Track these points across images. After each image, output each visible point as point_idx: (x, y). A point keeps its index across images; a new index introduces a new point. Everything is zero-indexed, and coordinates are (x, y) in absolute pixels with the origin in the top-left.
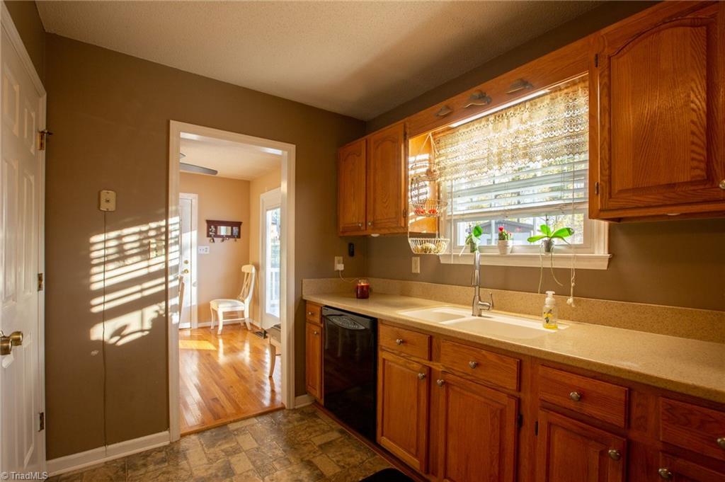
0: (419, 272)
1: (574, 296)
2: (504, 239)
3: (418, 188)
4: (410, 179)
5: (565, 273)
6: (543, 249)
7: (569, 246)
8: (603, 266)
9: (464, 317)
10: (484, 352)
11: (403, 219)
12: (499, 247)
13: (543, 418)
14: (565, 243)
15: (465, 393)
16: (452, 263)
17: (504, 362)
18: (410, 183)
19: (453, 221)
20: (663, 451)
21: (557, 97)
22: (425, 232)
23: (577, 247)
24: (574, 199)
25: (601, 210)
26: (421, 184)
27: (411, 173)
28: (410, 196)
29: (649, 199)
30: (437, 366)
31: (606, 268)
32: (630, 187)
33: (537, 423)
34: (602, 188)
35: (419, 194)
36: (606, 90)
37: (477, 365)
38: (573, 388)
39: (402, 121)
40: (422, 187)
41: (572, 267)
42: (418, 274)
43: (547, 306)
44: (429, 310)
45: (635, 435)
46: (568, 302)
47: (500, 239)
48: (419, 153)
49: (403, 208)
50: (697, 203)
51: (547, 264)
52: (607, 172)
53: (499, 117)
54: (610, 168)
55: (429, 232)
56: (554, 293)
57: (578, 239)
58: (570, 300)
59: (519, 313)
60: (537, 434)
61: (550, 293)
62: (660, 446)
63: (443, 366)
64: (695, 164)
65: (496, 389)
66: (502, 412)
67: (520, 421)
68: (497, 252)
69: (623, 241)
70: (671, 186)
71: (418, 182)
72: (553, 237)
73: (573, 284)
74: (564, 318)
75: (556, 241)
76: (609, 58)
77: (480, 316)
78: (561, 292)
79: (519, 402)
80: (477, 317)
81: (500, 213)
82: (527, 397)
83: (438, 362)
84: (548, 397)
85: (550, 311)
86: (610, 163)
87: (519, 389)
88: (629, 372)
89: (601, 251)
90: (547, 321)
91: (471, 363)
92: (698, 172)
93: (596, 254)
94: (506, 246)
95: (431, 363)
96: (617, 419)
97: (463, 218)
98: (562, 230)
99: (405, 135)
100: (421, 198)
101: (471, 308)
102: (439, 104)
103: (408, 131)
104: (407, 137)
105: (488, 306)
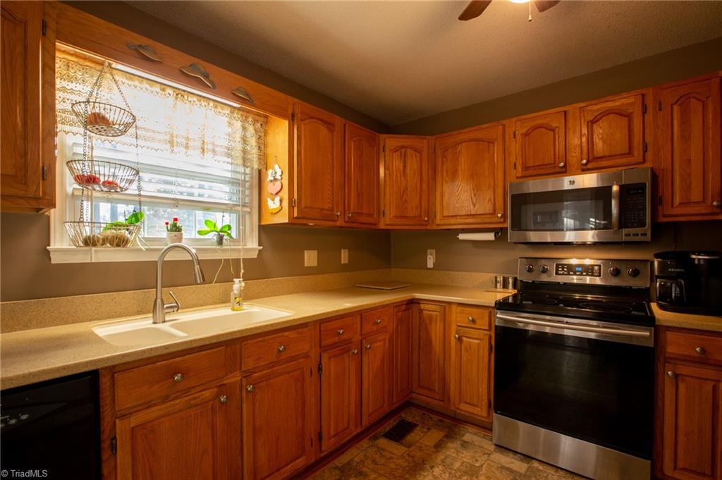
2: (178, 230)
6: (216, 242)
11: (41, 184)
25: (295, 218)
31: (256, 257)
34: (298, 204)
36: (299, 141)
37: (285, 347)
38: (338, 328)
41: (240, 258)
43: (236, 292)
49: (41, 163)
52: (300, 194)
58: (243, 284)
61: (237, 280)
70: (322, 209)
72: (221, 232)
73: (242, 271)
76: (301, 121)
83: (234, 371)
85: (240, 296)
89: (255, 244)
90: (239, 305)
91: (281, 348)
92: (330, 205)
93: (252, 246)
94: (182, 238)
98: (225, 226)
101: (152, 315)
102: (135, 35)
103: (52, 25)
104: (50, 34)
105: (175, 307)
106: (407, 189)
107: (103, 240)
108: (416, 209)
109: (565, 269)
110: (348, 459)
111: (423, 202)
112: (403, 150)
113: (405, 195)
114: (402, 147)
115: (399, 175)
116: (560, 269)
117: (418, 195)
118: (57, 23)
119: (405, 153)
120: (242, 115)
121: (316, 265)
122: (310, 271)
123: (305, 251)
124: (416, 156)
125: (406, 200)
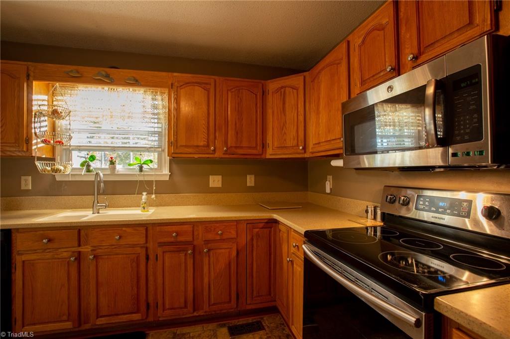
0: (30, 188)
1: (155, 194)
2: (114, 164)
3: (40, 122)
4: (33, 113)
5: (150, 183)
6: (138, 170)
7: (151, 169)
8: (167, 178)
9: (87, 216)
10: (124, 229)
11: (25, 145)
12: (110, 168)
13: (160, 251)
14: (149, 167)
15: (112, 257)
16: (70, 180)
17: (137, 230)
18: (33, 117)
19: (69, 151)
20: (204, 244)
21: (147, 92)
22: (44, 156)
23: (156, 169)
24: (154, 145)
25: (173, 153)
26: (42, 119)
27: (35, 108)
28: (33, 126)
29: (190, 150)
30: (87, 248)
31: (168, 179)
32: (184, 144)
33: (157, 255)
34: (174, 144)
35: (41, 126)
36: (175, 101)
37: (120, 237)
38: (173, 232)
39: (25, 63)
40: (43, 121)
41: (154, 180)
42: (30, 190)
43: (143, 200)
44: (54, 216)
45: (195, 243)
46: (152, 197)
47: (111, 164)
48: (40, 93)
49: (25, 136)
50: (204, 154)
51: (141, 179)
52: (176, 137)
53: (111, 89)
54: (177, 135)
55: (47, 157)
56: (146, 193)
57: (154, 166)
58: (153, 196)
59: (123, 207)
60: (157, 260)
61: (145, 193)
62: (203, 243)
63: (92, 246)
64: (204, 139)
65: (134, 246)
66: (138, 258)
67: (147, 258)
68: (108, 172)
69: (175, 166)
70: (198, 146)
71: (39, 117)
72: (143, 164)
73: (154, 188)
74: (152, 206)
75: (145, 166)
76: (177, 87)
77: (98, 213)
78: (150, 193)
79: (147, 249)
80: (97, 214)
81: (110, 148)
82: (151, 245)
83: (86, 245)
84: (162, 240)
85: (145, 203)
86: (177, 132)
87: (147, 242)
88: (194, 218)
89: (166, 171)
90: (144, 209)
91: (117, 237)
92: (205, 143)
93: (164, 173)
94: (115, 168)
95: (80, 248)
96: (190, 239)
97: (79, 149)
98: (147, 161)
99: (28, 76)
100: (42, 129)
101: (92, 209)
102: (69, 66)
103: (32, 74)
104: (31, 78)
105: (104, 206)
106: (286, 123)
107: (56, 170)
108: (294, 139)
109: (427, 203)
110: (188, 331)
111: (300, 133)
112: (283, 90)
113: (284, 128)
114: (282, 87)
115: (279, 112)
116: (421, 203)
117: (296, 127)
118: (34, 73)
119: (284, 92)
120: (152, 92)
121: (220, 186)
122: (215, 190)
123: (210, 176)
124: (293, 92)
125: (285, 133)
